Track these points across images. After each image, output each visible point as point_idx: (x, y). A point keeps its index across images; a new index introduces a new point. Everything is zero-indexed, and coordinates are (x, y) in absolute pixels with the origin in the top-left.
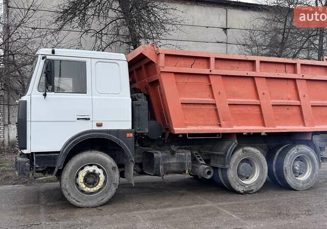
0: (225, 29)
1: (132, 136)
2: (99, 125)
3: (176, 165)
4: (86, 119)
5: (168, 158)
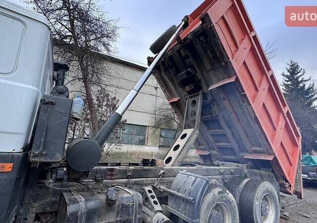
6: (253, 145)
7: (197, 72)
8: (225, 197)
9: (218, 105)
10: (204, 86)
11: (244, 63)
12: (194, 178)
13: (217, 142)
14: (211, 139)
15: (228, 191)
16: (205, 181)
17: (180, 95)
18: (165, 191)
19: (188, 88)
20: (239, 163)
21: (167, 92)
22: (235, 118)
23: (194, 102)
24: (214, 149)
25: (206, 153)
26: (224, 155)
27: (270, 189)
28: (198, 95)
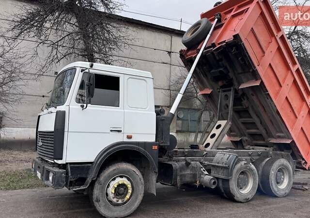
0: (170, 53)
1: (156, 148)
2: (129, 137)
3: (189, 176)
4: (119, 131)
5: (184, 170)
6: (277, 132)
7: (229, 72)
8: (249, 167)
9: (248, 99)
10: (236, 83)
11: (270, 64)
12: (228, 155)
13: (248, 129)
14: (242, 126)
15: (251, 164)
16: (235, 157)
17: (213, 88)
18: (208, 165)
19: (220, 83)
20: (267, 147)
21: (199, 83)
22: (263, 110)
23: (227, 97)
24: (245, 136)
25: (238, 139)
26: (254, 140)
27: (285, 164)
28: (230, 90)
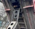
9: (24, 14)
13: (21, 26)
17: (11, 8)
19: (15, 6)
28: (18, 9)
